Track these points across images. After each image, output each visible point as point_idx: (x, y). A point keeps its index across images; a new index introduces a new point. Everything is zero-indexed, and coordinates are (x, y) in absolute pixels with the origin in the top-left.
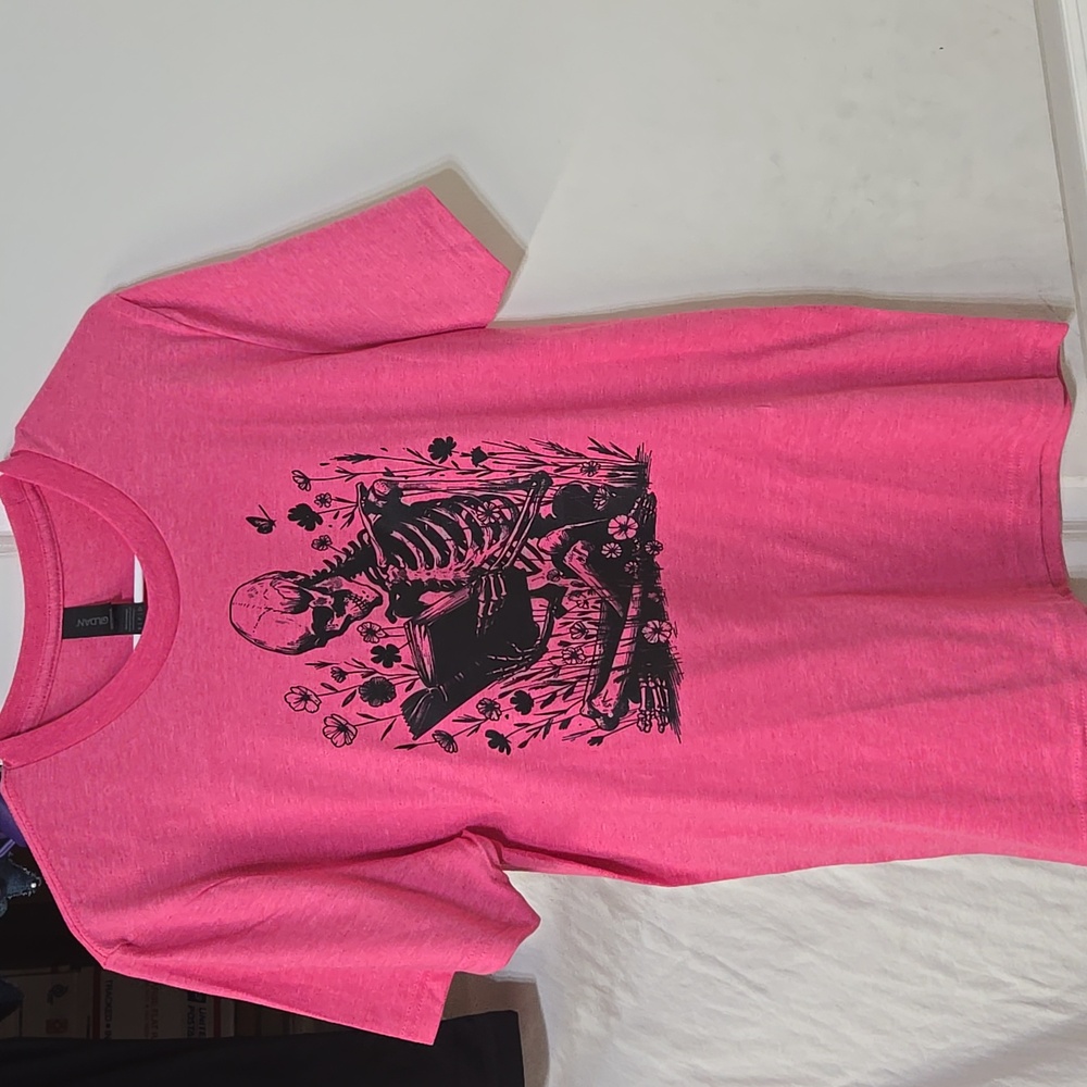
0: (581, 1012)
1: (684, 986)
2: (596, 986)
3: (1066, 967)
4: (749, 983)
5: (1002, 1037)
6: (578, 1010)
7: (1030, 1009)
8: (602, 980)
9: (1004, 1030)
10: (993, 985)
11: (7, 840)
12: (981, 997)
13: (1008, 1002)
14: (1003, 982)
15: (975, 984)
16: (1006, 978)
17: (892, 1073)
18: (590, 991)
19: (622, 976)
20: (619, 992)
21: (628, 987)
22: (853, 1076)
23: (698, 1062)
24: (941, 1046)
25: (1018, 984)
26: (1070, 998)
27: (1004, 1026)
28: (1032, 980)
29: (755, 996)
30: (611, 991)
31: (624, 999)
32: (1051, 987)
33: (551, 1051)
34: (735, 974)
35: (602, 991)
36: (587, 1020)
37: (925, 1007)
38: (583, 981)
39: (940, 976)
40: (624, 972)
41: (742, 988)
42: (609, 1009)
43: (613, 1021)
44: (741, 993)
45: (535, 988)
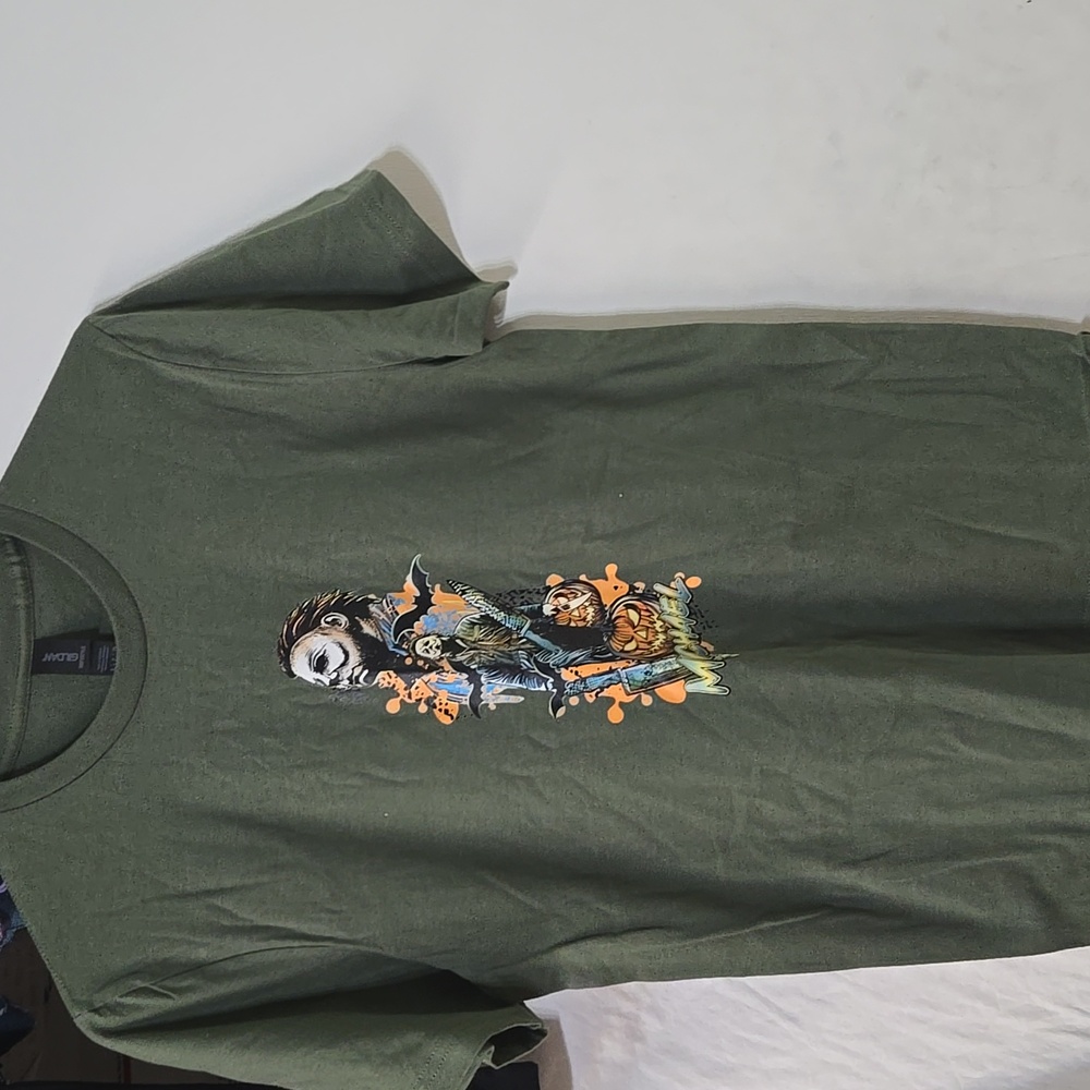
0: (606, 1042)
1: (713, 1012)
2: (621, 1015)
4: (779, 1011)
5: (1043, 1068)
6: (602, 1039)
7: (1074, 1039)
8: (627, 1007)
9: (1046, 1060)
10: (1036, 1013)
12: (1022, 1026)
13: (1050, 1031)
14: (1045, 1010)
15: (1016, 1013)
16: (1050, 1007)
18: (614, 1020)
20: (645, 1017)
21: (655, 1011)
24: (978, 1075)
25: (1064, 1013)
27: (1046, 1055)
28: (1078, 1009)
29: (785, 1025)
30: (637, 1018)
31: (650, 1024)
33: (574, 1083)
34: (766, 1001)
35: (626, 1017)
36: (612, 1049)
37: (963, 1036)
38: (608, 1011)
39: (980, 1005)
41: (772, 1016)
42: (634, 1034)
43: (638, 1046)
44: (771, 1022)
45: (557, 1023)
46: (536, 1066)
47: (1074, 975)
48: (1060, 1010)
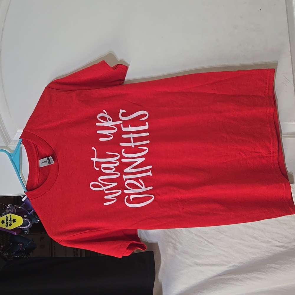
0: (169, 249)
1: (193, 243)
2: (172, 243)
3: (286, 238)
4: (209, 242)
5: (270, 254)
6: (168, 249)
7: (277, 248)
8: (173, 241)
9: (270, 253)
10: (268, 242)
11: (32, 210)
12: (265, 245)
13: (271, 246)
14: (270, 241)
15: (263, 242)
16: (271, 240)
17: (243, 263)
19: (178, 240)
20: (178, 244)
21: (179, 243)
22: (234, 264)
23: (196, 260)
24: (255, 257)
26: (287, 245)
27: (270, 252)
28: (277, 241)
29: (210, 245)
30: (176, 244)
31: (179, 246)
32: (282, 243)
33: (162, 258)
34: (205, 240)
35: (174, 244)
36: (170, 251)
37: (251, 247)
38: (169, 242)
39: (255, 240)
40: (179, 239)
41: (207, 243)
42: (175, 248)
43: (176, 251)
44: (207, 244)
45: (158, 244)
46: (153, 252)
47: (276, 233)
48: (274, 241)
